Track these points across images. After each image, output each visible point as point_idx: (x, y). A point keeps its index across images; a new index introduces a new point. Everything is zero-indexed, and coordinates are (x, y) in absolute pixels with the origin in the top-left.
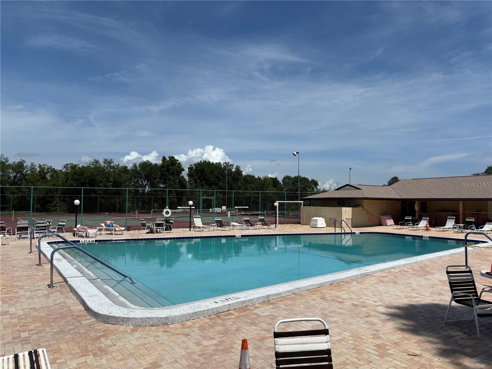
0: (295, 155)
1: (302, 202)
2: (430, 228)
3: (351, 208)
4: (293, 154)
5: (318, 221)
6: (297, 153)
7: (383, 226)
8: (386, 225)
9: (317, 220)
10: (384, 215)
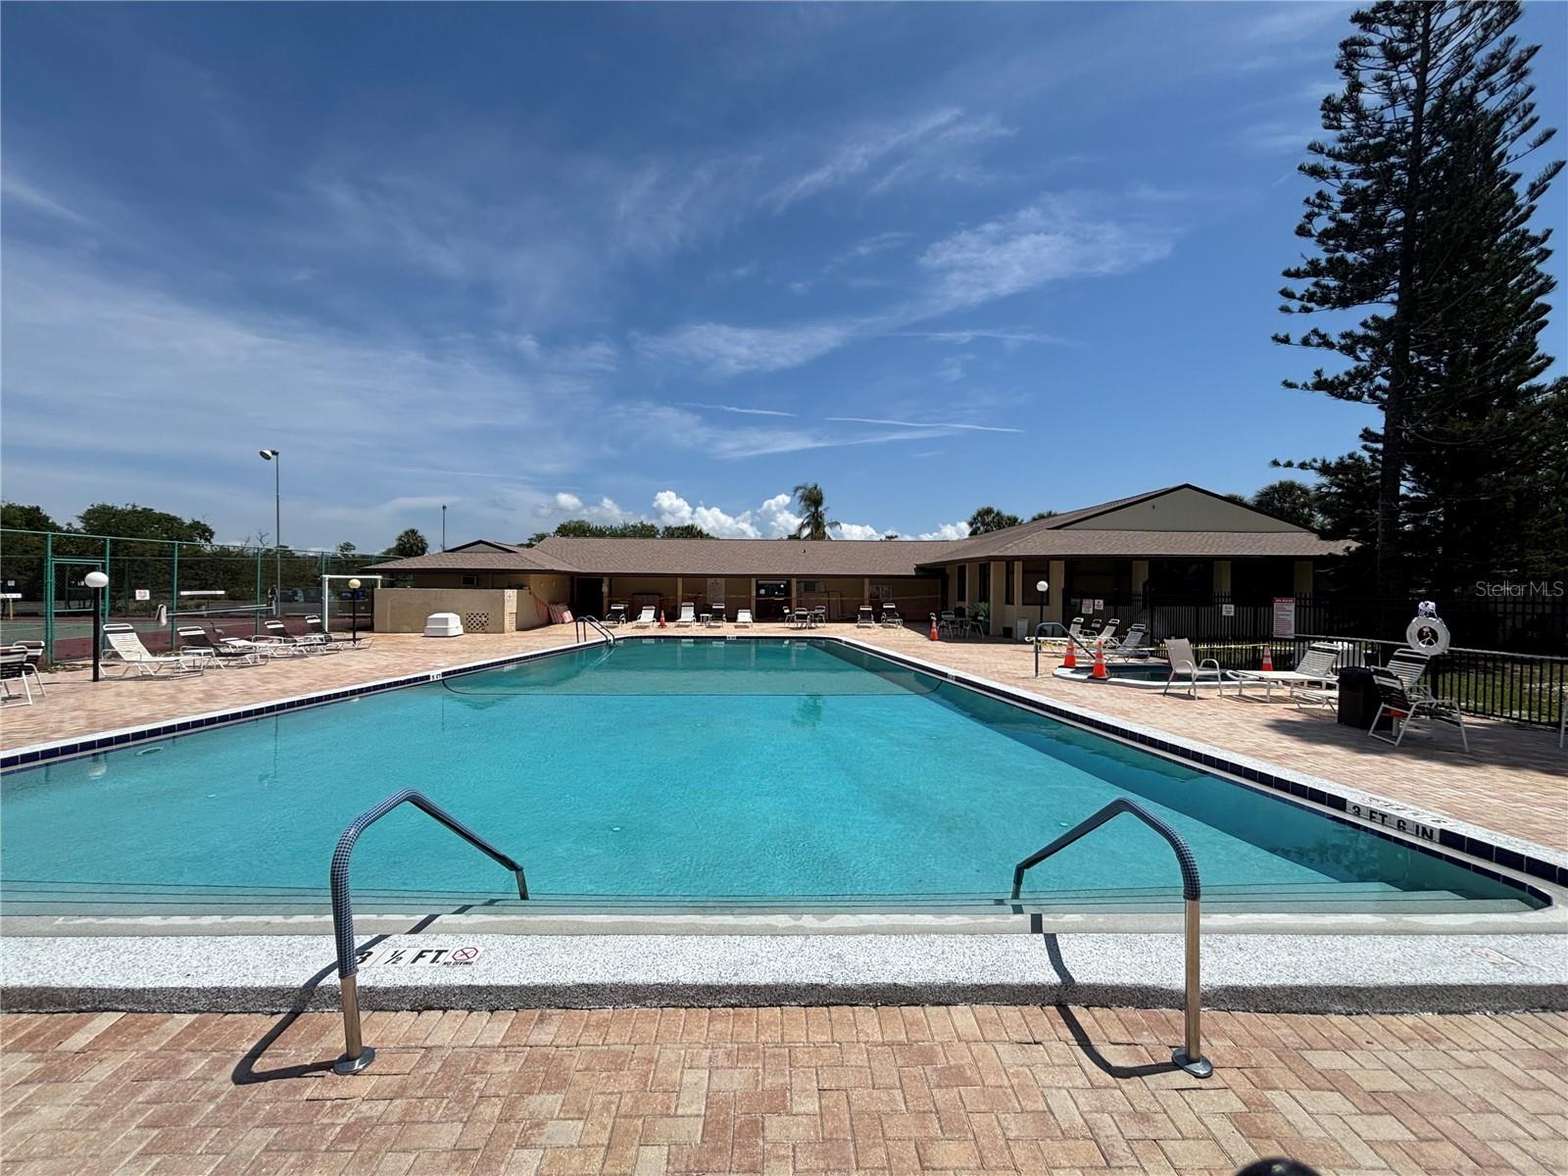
0: (267, 457)
1: (380, 577)
2: (666, 624)
3: (516, 591)
4: (262, 454)
5: (450, 621)
6: (274, 453)
7: (556, 623)
8: (563, 623)
9: (446, 619)
10: (557, 604)
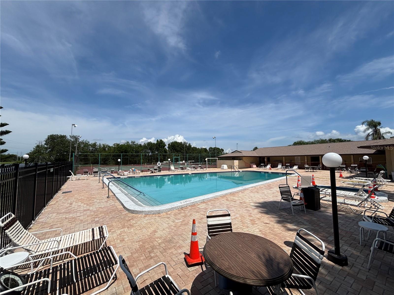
1: (217, 158)
2: (271, 169)
3: (238, 161)
4: (213, 138)
5: (224, 166)
7: (252, 168)
10: (252, 163)
